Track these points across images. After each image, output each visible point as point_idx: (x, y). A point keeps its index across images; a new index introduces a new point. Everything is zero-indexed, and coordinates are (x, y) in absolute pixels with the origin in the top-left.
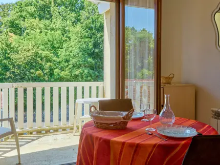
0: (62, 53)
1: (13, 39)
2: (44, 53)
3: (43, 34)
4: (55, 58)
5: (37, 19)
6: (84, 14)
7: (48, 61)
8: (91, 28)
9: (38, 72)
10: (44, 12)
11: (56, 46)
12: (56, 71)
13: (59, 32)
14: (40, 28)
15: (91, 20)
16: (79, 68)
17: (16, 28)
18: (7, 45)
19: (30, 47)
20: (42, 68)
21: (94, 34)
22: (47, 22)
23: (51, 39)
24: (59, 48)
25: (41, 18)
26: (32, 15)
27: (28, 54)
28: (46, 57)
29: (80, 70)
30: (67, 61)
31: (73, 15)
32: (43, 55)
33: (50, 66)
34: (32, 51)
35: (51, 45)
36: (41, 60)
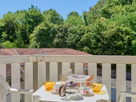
1: (103, 20)
2: (124, 29)
3: (124, 16)
4: (133, 32)
5: (121, 5)
7: (127, 34)
9: (119, 43)
12: (134, 42)
14: (122, 12)
17: (107, 14)
18: (100, 25)
19: (114, 25)
20: (122, 40)
26: (117, 4)
27: (113, 30)
28: (126, 31)
32: (124, 30)
33: (129, 38)
34: (115, 28)
35: (130, 22)
36: (122, 34)
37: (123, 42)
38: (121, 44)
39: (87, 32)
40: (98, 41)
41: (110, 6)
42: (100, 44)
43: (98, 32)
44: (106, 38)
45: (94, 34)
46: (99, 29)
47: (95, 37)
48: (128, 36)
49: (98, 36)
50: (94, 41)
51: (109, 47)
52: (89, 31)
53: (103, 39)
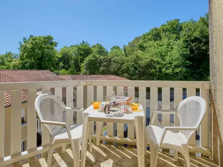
0: (168, 59)
1: (140, 53)
2: (156, 59)
3: (156, 49)
4: (163, 62)
5: (153, 41)
6: (182, 33)
7: (158, 63)
8: (187, 41)
9: (152, 70)
10: (157, 37)
11: (164, 54)
12: (163, 70)
13: (165, 46)
14: (154, 46)
15: (187, 36)
16: (179, 67)
17: (142, 48)
18: (137, 57)
19: (148, 57)
20: (155, 68)
21: (189, 45)
22: (158, 42)
23: (160, 51)
24: (165, 56)
25: (155, 40)
26: (150, 40)
27: (147, 60)
28: (157, 61)
29: (180, 69)
30: (170, 63)
31: (175, 35)
33: (160, 67)
34: (149, 59)
35: (161, 55)
36: (154, 63)
37: (155, 69)
38: (153, 72)
39: (127, 62)
40: (136, 69)
41: (145, 41)
42: (137, 71)
43: (136, 62)
44: (142, 67)
45: (132, 63)
46: (136, 59)
47: (133, 66)
48: (159, 65)
49: (136, 65)
50: (133, 69)
51: (144, 74)
52: (128, 61)
53: (140, 67)
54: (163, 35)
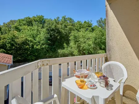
0: (37, 39)
1: (16, 33)
3: (29, 32)
4: (34, 41)
5: (27, 26)
6: (46, 25)
7: (31, 42)
8: (49, 30)
9: (27, 46)
10: (29, 24)
11: (35, 36)
12: (35, 46)
13: (36, 31)
14: (28, 29)
15: (48, 27)
17: (17, 29)
18: (13, 36)
19: (24, 36)
21: (50, 32)
22: (31, 27)
23: (33, 33)
24: (35, 37)
25: (28, 25)
26: (24, 25)
27: (23, 39)
28: (31, 40)
29: (45, 46)
30: (39, 42)
31: (41, 25)
32: (29, 40)
33: (32, 44)
34: (24, 38)
35: (33, 36)
36: (28, 41)
37: (29, 46)
38: (28, 47)
39: (3, 39)
40: (12, 45)
41: (20, 25)
42: (14, 47)
43: (13, 40)
44: (18, 44)
45: (9, 41)
46: (13, 38)
47: (10, 43)
48: (32, 43)
49: (12, 42)
50: (9, 45)
51: (20, 49)
52: (5, 38)
53: (16, 44)
54: (34, 23)
